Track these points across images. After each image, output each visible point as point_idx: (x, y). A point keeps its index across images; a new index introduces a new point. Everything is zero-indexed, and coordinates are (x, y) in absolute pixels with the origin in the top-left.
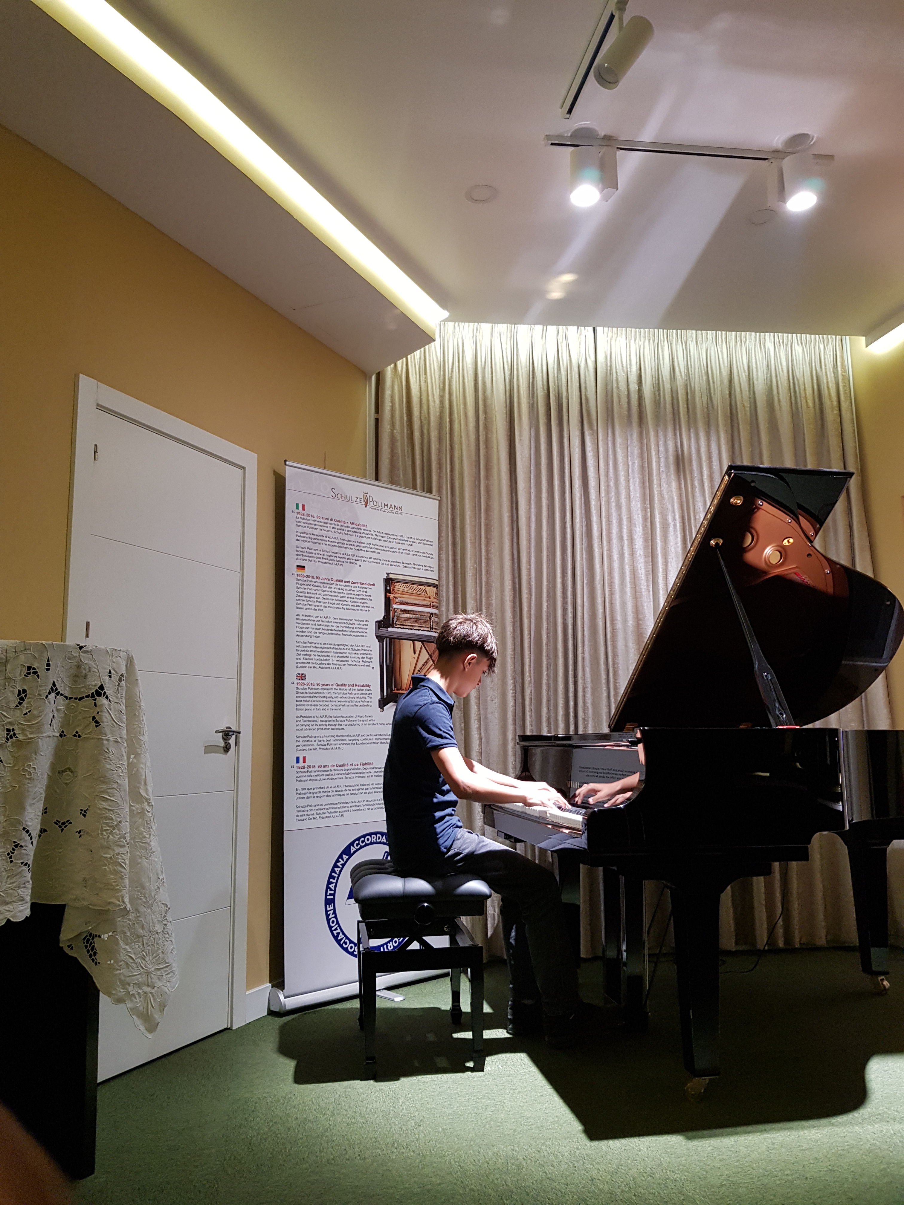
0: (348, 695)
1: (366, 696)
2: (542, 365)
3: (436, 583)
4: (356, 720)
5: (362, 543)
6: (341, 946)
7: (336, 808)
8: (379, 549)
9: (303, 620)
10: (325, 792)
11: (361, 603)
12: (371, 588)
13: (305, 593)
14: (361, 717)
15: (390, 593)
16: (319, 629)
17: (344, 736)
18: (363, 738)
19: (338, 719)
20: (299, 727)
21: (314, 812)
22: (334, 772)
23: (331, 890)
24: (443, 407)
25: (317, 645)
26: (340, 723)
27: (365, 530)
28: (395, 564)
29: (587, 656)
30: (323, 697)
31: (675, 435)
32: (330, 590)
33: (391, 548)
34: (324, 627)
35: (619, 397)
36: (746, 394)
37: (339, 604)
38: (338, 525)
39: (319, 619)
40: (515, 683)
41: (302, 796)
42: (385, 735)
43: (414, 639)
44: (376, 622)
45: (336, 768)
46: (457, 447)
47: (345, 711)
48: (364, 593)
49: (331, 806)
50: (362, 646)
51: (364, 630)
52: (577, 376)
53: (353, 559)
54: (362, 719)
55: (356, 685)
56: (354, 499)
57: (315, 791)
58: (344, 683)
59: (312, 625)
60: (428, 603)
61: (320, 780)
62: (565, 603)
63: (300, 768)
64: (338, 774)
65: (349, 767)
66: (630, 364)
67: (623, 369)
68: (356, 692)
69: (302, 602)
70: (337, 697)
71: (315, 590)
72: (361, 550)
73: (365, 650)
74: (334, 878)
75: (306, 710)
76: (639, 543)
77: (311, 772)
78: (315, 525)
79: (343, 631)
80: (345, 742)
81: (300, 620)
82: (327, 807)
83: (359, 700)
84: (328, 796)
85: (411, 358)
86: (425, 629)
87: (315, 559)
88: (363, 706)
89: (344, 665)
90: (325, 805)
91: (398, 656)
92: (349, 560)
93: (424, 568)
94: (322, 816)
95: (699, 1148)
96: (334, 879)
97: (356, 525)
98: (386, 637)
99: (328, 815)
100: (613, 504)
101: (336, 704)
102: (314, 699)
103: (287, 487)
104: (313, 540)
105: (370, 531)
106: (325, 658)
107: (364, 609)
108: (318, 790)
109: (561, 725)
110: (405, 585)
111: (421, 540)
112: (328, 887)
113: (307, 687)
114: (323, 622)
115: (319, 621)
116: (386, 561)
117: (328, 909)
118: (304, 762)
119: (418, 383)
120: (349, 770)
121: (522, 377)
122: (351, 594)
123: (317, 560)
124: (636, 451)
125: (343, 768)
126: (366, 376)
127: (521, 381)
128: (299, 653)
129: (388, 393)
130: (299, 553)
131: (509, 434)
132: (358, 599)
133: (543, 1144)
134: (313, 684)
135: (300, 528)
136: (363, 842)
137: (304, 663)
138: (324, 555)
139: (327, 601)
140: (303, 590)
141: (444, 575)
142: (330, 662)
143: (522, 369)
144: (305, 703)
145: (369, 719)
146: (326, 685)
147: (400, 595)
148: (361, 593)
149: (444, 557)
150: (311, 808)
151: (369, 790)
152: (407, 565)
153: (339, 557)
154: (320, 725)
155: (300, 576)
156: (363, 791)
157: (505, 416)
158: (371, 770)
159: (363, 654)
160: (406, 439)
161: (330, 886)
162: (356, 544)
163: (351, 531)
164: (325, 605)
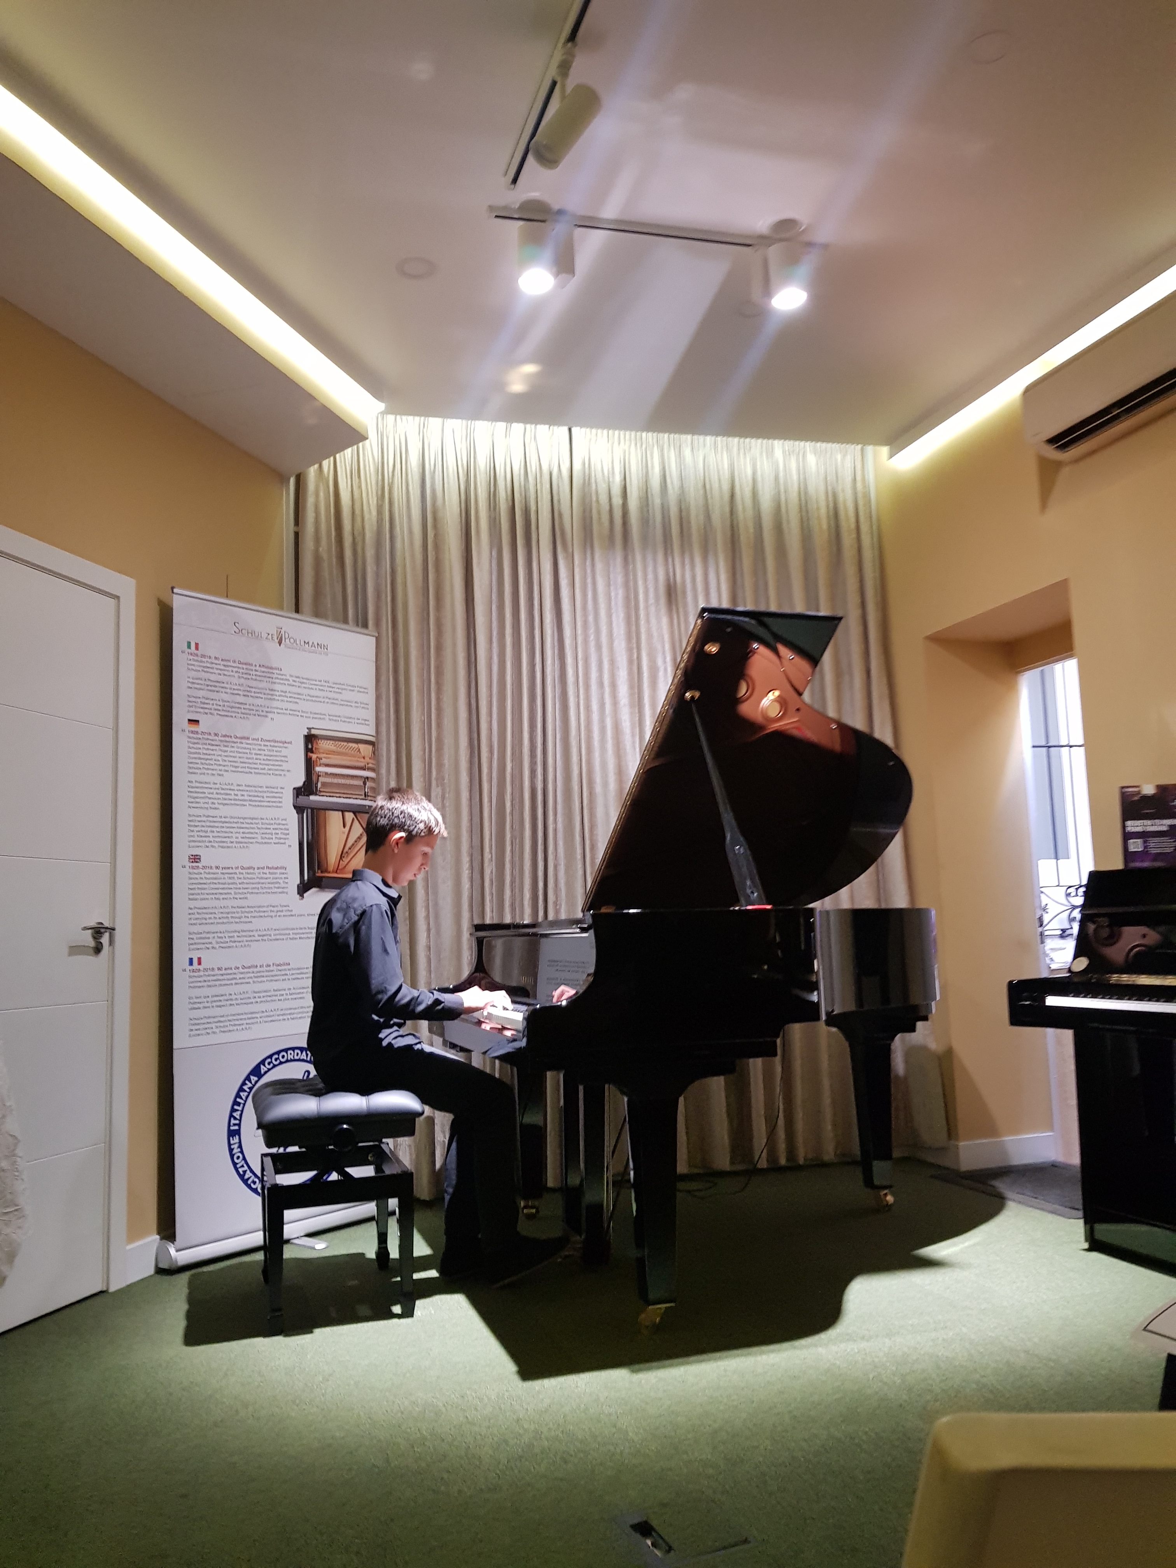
0: (258, 880)
1: (281, 881)
2: (505, 472)
3: (372, 739)
4: (267, 911)
5: (275, 691)
6: (249, 1186)
7: (241, 1019)
8: (298, 698)
9: (197, 787)
10: (227, 1000)
11: (273, 765)
12: (286, 747)
13: (199, 753)
14: (273, 907)
15: (312, 752)
16: (219, 799)
17: (252, 931)
18: (277, 932)
19: (243, 910)
20: (193, 922)
21: (213, 1025)
22: (238, 976)
23: (235, 1119)
24: (382, 520)
25: (215, 819)
26: (246, 915)
27: (279, 674)
28: (319, 716)
29: (560, 826)
30: (225, 884)
31: (666, 560)
32: (233, 749)
33: (313, 697)
34: (224, 796)
35: (599, 513)
36: (750, 513)
37: (245, 767)
38: (243, 669)
39: (217, 786)
40: (471, 861)
41: (196, 1006)
42: (305, 928)
43: (343, 809)
44: (294, 789)
45: (241, 970)
46: (399, 570)
47: (253, 900)
48: (278, 754)
49: (235, 1018)
50: (275, 819)
51: (277, 800)
52: (548, 486)
53: (262, 711)
54: (275, 909)
55: (268, 868)
56: (264, 635)
57: (216, 999)
58: (250, 865)
59: (209, 793)
60: (362, 765)
61: (221, 985)
62: (533, 763)
63: (193, 971)
64: (244, 978)
65: (259, 969)
66: (613, 473)
67: (604, 479)
68: (268, 876)
69: (195, 766)
70: (243, 883)
71: (213, 750)
72: (274, 699)
73: (279, 824)
74: (239, 1104)
75: (202, 899)
76: (623, 690)
77: (209, 976)
78: (212, 668)
79: (250, 801)
80: (253, 938)
81: (192, 787)
82: (230, 1018)
83: (272, 886)
84: (231, 1005)
85: (340, 457)
86: (358, 797)
87: (212, 711)
88: (276, 893)
89: (251, 843)
90: (227, 1016)
91: (322, 831)
92: (257, 713)
93: (356, 721)
94: (222, 1029)
95: (643, 1381)
96: (239, 1106)
97: (268, 667)
98: (309, 808)
99: (231, 1028)
100: (592, 644)
101: (240, 891)
102: (212, 886)
103: (174, 621)
104: (209, 688)
105: (285, 675)
106: (226, 835)
107: (277, 772)
108: (218, 998)
109: (528, 911)
110: (331, 742)
111: (353, 686)
112: (231, 1116)
113: (202, 871)
114: (223, 789)
115: (218, 789)
116: (307, 713)
117: (232, 1142)
118: (200, 963)
119: (350, 489)
120: (258, 972)
121: (481, 485)
122: (260, 755)
123: (215, 712)
124: (620, 579)
125: (251, 970)
126: (283, 479)
127: (479, 490)
128: (192, 829)
129: (310, 500)
130: (191, 704)
131: (465, 555)
132: (270, 760)
133: (469, 1389)
134: (211, 868)
135: (193, 672)
136: (276, 1060)
137: (199, 842)
138: (224, 706)
139: (229, 764)
140: (197, 751)
141: (383, 729)
142: (232, 840)
143: (480, 475)
144: (200, 891)
145: (284, 908)
146: (229, 868)
147: (325, 755)
148: (275, 753)
149: (383, 706)
150: (209, 1021)
151: (285, 997)
152: (335, 718)
153: (244, 709)
154: (220, 918)
155: (192, 732)
156: (276, 998)
157: (460, 533)
158: (288, 972)
159: (276, 829)
160: (334, 560)
161: (235, 1114)
162: (268, 692)
163: (260, 676)
164: (226, 768)
